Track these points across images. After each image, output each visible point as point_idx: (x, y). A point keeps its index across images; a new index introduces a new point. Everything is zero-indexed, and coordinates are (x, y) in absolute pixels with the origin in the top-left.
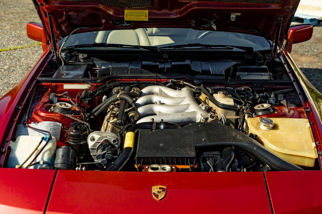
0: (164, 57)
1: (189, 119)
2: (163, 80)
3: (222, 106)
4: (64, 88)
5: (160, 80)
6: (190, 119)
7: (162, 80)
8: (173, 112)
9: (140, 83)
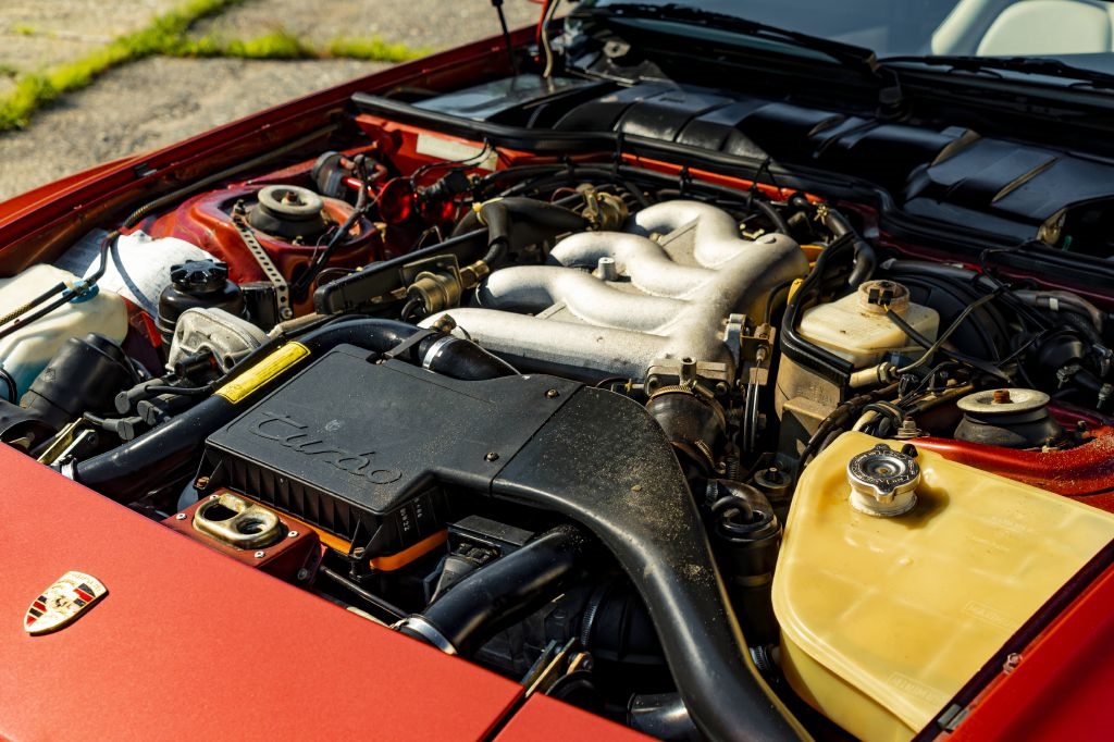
0: (884, 99)
1: (618, 365)
4: (418, 151)
5: (775, 189)
6: (625, 363)
8: (602, 320)
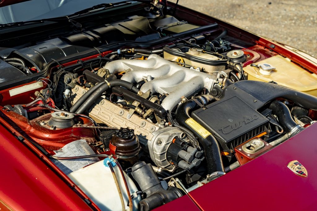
2: (105, 53)
3: (213, 63)
4: (11, 96)
7: (103, 53)
9: (85, 63)
